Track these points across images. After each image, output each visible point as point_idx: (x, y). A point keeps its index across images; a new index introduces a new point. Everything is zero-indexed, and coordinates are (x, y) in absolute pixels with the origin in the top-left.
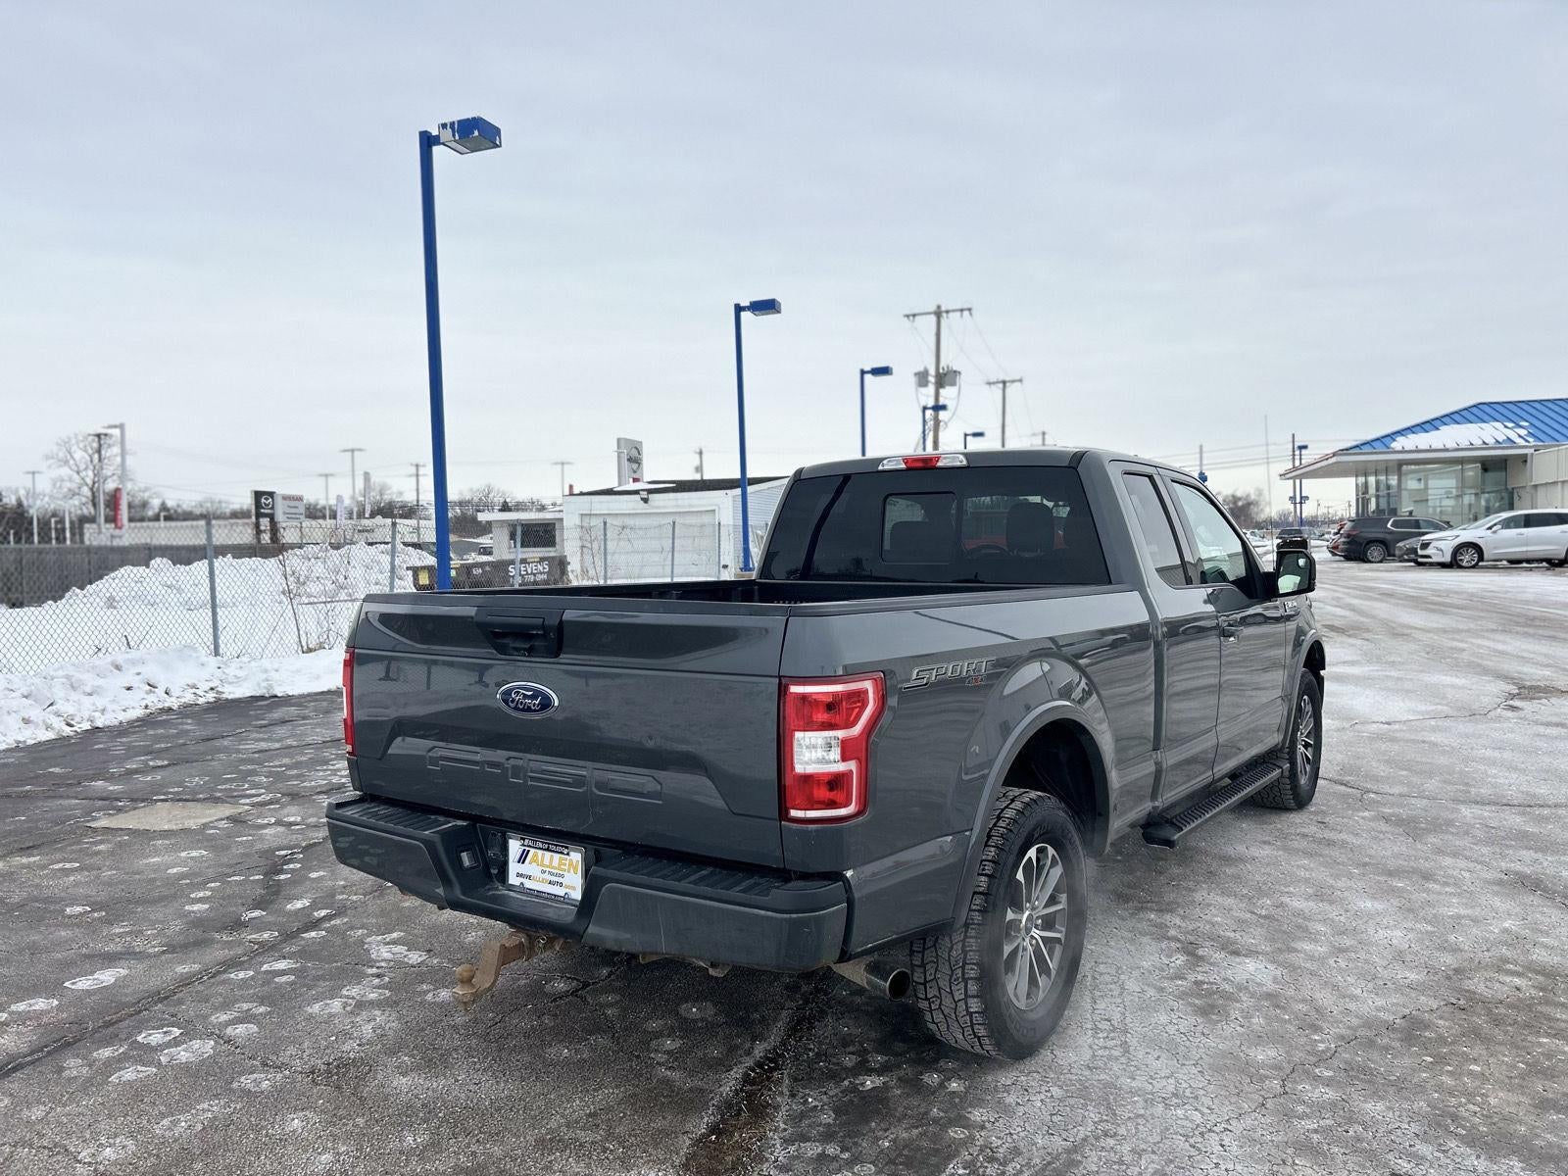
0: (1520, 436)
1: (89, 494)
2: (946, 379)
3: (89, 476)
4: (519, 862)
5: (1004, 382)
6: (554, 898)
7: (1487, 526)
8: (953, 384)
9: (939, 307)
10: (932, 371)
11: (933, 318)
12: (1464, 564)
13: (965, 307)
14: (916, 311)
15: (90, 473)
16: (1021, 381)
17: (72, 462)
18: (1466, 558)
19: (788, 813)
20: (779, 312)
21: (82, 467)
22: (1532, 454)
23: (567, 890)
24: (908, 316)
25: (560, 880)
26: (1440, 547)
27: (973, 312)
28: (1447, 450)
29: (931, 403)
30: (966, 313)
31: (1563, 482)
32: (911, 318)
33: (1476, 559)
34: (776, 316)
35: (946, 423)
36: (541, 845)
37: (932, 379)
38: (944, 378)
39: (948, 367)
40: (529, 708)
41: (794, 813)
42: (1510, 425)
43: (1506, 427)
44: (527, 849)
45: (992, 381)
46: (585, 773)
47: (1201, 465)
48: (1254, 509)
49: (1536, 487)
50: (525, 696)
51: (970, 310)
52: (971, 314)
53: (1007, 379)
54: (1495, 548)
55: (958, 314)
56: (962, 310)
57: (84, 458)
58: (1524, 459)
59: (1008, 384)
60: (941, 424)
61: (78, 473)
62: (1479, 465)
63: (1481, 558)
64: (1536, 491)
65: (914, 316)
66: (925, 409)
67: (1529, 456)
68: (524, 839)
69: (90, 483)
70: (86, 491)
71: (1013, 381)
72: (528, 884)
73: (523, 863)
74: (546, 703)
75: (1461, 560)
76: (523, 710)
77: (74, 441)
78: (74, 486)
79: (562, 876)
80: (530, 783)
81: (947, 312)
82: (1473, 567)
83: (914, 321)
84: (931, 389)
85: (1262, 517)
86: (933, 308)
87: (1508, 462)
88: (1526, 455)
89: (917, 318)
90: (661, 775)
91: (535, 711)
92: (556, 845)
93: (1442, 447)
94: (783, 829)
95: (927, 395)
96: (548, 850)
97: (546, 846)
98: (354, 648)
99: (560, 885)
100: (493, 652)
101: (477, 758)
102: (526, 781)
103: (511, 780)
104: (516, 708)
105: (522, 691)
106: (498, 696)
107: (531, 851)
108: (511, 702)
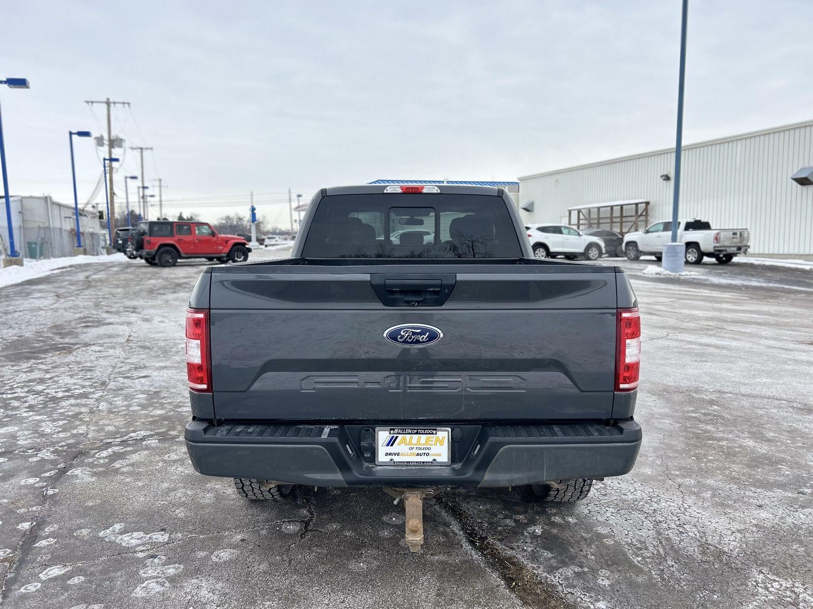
2: (115, 143)
4: (388, 445)
5: (141, 149)
6: (424, 464)
8: (120, 146)
9: (108, 99)
10: (106, 137)
11: (105, 106)
13: (126, 101)
14: (93, 100)
16: (151, 149)
19: (619, 385)
20: (28, 87)
23: (434, 457)
24: (88, 102)
25: (427, 451)
27: (131, 105)
29: (107, 157)
30: (126, 105)
32: (90, 104)
34: (27, 90)
35: (117, 170)
36: (409, 431)
37: (106, 142)
38: (114, 143)
39: (116, 136)
40: (417, 340)
41: (622, 386)
44: (395, 435)
45: (134, 147)
46: (460, 379)
47: (252, 202)
48: (262, 226)
50: (414, 333)
51: (129, 104)
52: (129, 106)
53: (143, 146)
55: (122, 105)
56: (124, 103)
59: (144, 150)
60: (114, 170)
65: (92, 102)
66: (105, 159)
68: (394, 430)
71: (147, 149)
72: (397, 459)
73: (392, 445)
74: (433, 336)
76: (411, 342)
79: (429, 449)
80: (408, 391)
81: (114, 103)
83: (92, 105)
84: (106, 148)
85: (266, 229)
86: (105, 100)
89: (94, 104)
90: (524, 374)
91: (423, 342)
92: (425, 429)
94: (615, 395)
95: (104, 152)
96: (417, 433)
97: (416, 431)
98: (210, 309)
99: (428, 454)
100: (380, 306)
101: (356, 380)
102: (405, 390)
103: (390, 391)
104: (405, 342)
105: (411, 330)
106: (385, 335)
107: (400, 436)
108: (400, 338)
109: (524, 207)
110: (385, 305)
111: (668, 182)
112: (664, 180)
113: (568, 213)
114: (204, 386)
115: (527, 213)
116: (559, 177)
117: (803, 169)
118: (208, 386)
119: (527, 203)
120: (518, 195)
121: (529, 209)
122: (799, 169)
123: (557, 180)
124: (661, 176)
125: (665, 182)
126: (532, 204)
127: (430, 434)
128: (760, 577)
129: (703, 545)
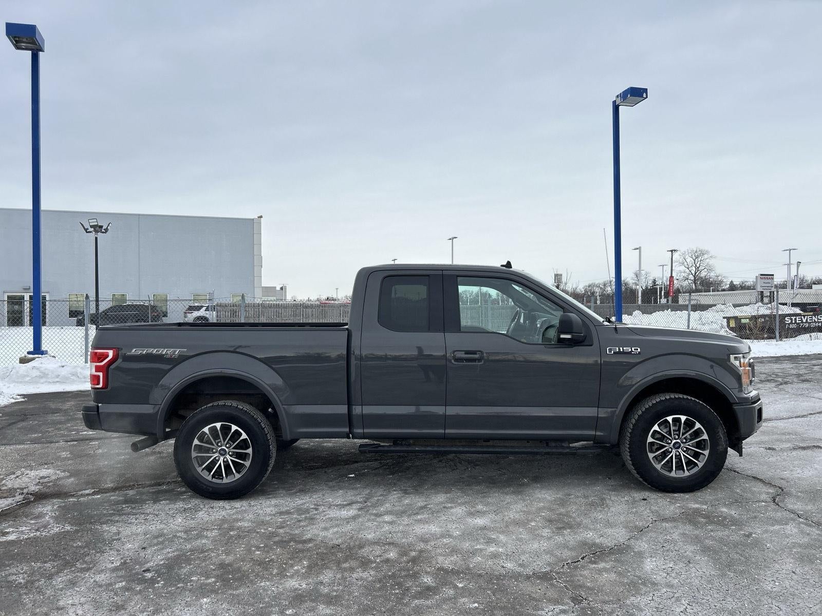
1: (693, 278)
3: (693, 270)
15: (694, 268)
17: (685, 263)
21: (690, 265)
57: (691, 261)
61: (688, 268)
69: (693, 272)
70: (691, 277)
77: (687, 253)
78: (685, 275)
128: (68, 528)
129: (117, 521)
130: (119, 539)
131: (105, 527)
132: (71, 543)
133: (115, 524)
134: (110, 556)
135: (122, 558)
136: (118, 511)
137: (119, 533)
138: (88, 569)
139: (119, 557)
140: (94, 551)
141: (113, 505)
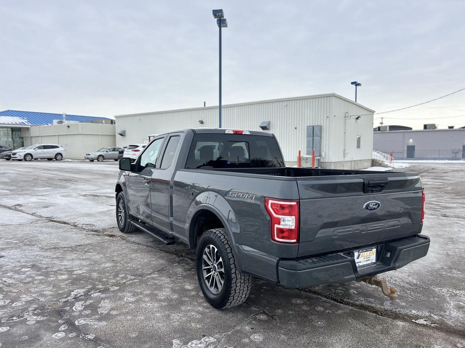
0: (26, 122)
6: (368, 265)
7: (34, 148)
12: (27, 160)
18: (29, 158)
22: (30, 128)
23: (371, 261)
25: (369, 259)
26: (19, 154)
28: (5, 124)
31: (41, 136)
33: (31, 158)
36: (365, 250)
40: (375, 208)
42: (22, 118)
43: (20, 118)
44: (360, 254)
46: (383, 224)
49: (32, 137)
54: (36, 155)
58: (28, 129)
62: (10, 129)
63: (32, 158)
64: (32, 138)
67: (29, 128)
68: (360, 251)
72: (360, 264)
74: (378, 206)
75: (26, 159)
76: (373, 209)
79: (370, 257)
82: (30, 160)
87: (21, 129)
88: (28, 128)
92: (369, 249)
93: (3, 123)
96: (367, 251)
97: (366, 250)
98: (299, 199)
99: (369, 260)
100: (362, 193)
101: (351, 229)
102: (367, 232)
103: (355, 232)
104: (371, 209)
105: (373, 204)
106: (364, 207)
107: (361, 253)
108: (370, 208)
109: (120, 133)
110: (364, 193)
111: (202, 124)
112: (201, 123)
113: (148, 138)
114: (295, 241)
115: (122, 136)
116: (141, 117)
117: (263, 123)
118: (297, 240)
119: (121, 131)
120: (115, 126)
121: (123, 134)
122: (262, 122)
123: (140, 119)
124: (199, 121)
125: (201, 124)
126: (124, 132)
127: (371, 250)
128: (437, 289)
129: (407, 283)
130: (410, 273)
131: (415, 282)
132: (434, 279)
133: (408, 281)
134: (416, 268)
135: (411, 265)
136: (404, 291)
137: (409, 276)
138: (426, 266)
139: (412, 266)
140: (423, 272)
141: (405, 297)
